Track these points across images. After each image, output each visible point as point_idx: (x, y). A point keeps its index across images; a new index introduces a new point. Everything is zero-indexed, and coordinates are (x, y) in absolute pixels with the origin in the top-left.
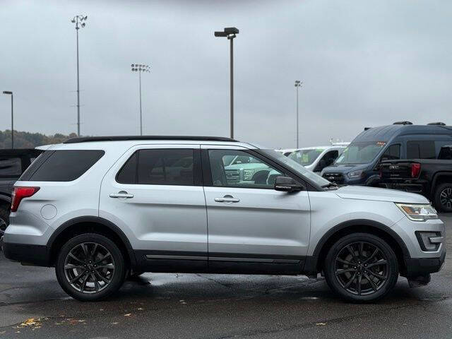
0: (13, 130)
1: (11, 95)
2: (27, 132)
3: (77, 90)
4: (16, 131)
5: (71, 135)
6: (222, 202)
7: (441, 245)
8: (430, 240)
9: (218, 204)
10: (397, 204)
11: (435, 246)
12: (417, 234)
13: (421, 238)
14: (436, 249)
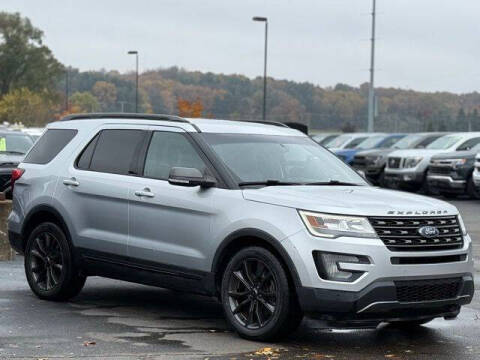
0: (265, 78)
1: (264, 23)
2: (289, 80)
3: (371, 12)
4: (272, 79)
5: (362, 86)
6: (140, 195)
7: (365, 275)
8: (338, 265)
9: (137, 199)
10: (301, 212)
11: (350, 275)
12: (316, 255)
13: (321, 261)
14: (352, 279)
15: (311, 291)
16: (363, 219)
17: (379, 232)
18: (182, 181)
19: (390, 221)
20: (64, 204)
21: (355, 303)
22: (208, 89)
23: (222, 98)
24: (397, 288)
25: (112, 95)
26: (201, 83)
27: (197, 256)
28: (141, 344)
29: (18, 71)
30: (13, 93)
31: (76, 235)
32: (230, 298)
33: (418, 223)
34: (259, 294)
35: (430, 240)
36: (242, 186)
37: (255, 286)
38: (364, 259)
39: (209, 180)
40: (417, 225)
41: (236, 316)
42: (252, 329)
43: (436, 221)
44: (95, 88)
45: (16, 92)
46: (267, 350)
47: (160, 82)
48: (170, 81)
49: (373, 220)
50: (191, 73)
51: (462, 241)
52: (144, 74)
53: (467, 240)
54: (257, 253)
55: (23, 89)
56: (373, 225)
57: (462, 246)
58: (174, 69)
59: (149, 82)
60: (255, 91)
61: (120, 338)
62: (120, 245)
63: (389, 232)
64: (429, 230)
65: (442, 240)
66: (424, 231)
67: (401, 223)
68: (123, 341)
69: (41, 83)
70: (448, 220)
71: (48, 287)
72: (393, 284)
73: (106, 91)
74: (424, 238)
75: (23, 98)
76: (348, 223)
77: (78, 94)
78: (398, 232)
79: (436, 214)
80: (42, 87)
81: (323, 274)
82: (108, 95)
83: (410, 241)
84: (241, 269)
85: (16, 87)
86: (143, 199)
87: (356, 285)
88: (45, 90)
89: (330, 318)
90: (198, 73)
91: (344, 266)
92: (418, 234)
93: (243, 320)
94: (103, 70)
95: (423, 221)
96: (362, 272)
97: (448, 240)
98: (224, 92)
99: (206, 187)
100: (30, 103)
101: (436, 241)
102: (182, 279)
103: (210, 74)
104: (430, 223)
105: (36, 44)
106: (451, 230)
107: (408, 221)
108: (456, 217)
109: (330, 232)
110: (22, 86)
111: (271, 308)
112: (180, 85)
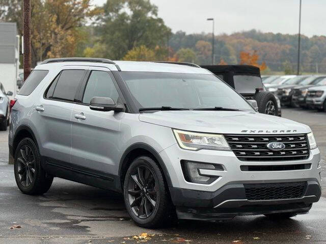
6: (78, 118)
7: (220, 178)
8: (199, 171)
9: (76, 120)
10: (174, 130)
11: (208, 179)
12: (184, 163)
13: (187, 168)
14: (209, 182)
15: (179, 191)
16: (221, 136)
17: (233, 146)
18: (99, 108)
19: (243, 138)
20: (35, 125)
21: (211, 200)
22: (277, 45)
23: (288, 51)
24: (246, 189)
25: (209, 50)
26: (273, 41)
27: (110, 163)
28: (53, 228)
29: (139, 35)
30: (135, 50)
31: (42, 147)
32: (129, 195)
33: (267, 139)
34: (147, 192)
35: (277, 153)
36: (142, 111)
37: (144, 187)
38: (219, 167)
39: (119, 106)
40: (267, 141)
41: (133, 208)
42: (141, 219)
43: (284, 138)
44: (197, 45)
45: (138, 49)
46: (144, 235)
47: (242, 41)
48: (250, 39)
49: (228, 137)
50: (266, 34)
51: (308, 153)
52: (232, 35)
53: (314, 153)
54: (145, 161)
55: (142, 47)
56: (227, 141)
57: (308, 157)
58: (253, 31)
59: (235, 41)
60: (312, 46)
61: (45, 223)
62: (66, 154)
63: (241, 146)
64: (276, 145)
65: (288, 152)
66: (271, 146)
67: (253, 139)
68: (45, 225)
69: (154, 41)
70: (296, 137)
71: (27, 185)
72: (242, 186)
73: (205, 47)
74: (271, 151)
75: (142, 53)
76: (208, 140)
77: (183, 49)
78: (249, 146)
79: (285, 133)
80: (155, 45)
81: (188, 178)
82: (206, 50)
83: (258, 153)
84: (136, 173)
85: (137, 45)
86: (79, 121)
87: (213, 187)
88: (157, 47)
89: (195, 211)
90: (271, 34)
91: (203, 171)
92: (267, 148)
93: (137, 211)
94: (203, 33)
95: (272, 138)
96: (217, 177)
97: (294, 153)
98: (289, 47)
99: (117, 111)
100: (146, 56)
101: (282, 153)
102: (102, 180)
103: (279, 35)
104: (278, 139)
105: (154, 17)
106: (298, 145)
107: (258, 138)
108: (305, 135)
109: (194, 146)
110: (141, 44)
111: (153, 203)
112: (257, 42)
